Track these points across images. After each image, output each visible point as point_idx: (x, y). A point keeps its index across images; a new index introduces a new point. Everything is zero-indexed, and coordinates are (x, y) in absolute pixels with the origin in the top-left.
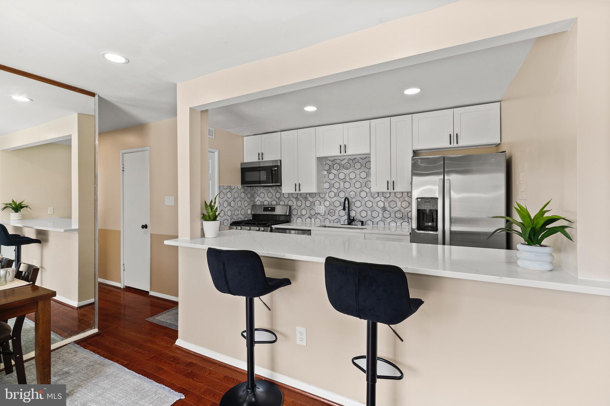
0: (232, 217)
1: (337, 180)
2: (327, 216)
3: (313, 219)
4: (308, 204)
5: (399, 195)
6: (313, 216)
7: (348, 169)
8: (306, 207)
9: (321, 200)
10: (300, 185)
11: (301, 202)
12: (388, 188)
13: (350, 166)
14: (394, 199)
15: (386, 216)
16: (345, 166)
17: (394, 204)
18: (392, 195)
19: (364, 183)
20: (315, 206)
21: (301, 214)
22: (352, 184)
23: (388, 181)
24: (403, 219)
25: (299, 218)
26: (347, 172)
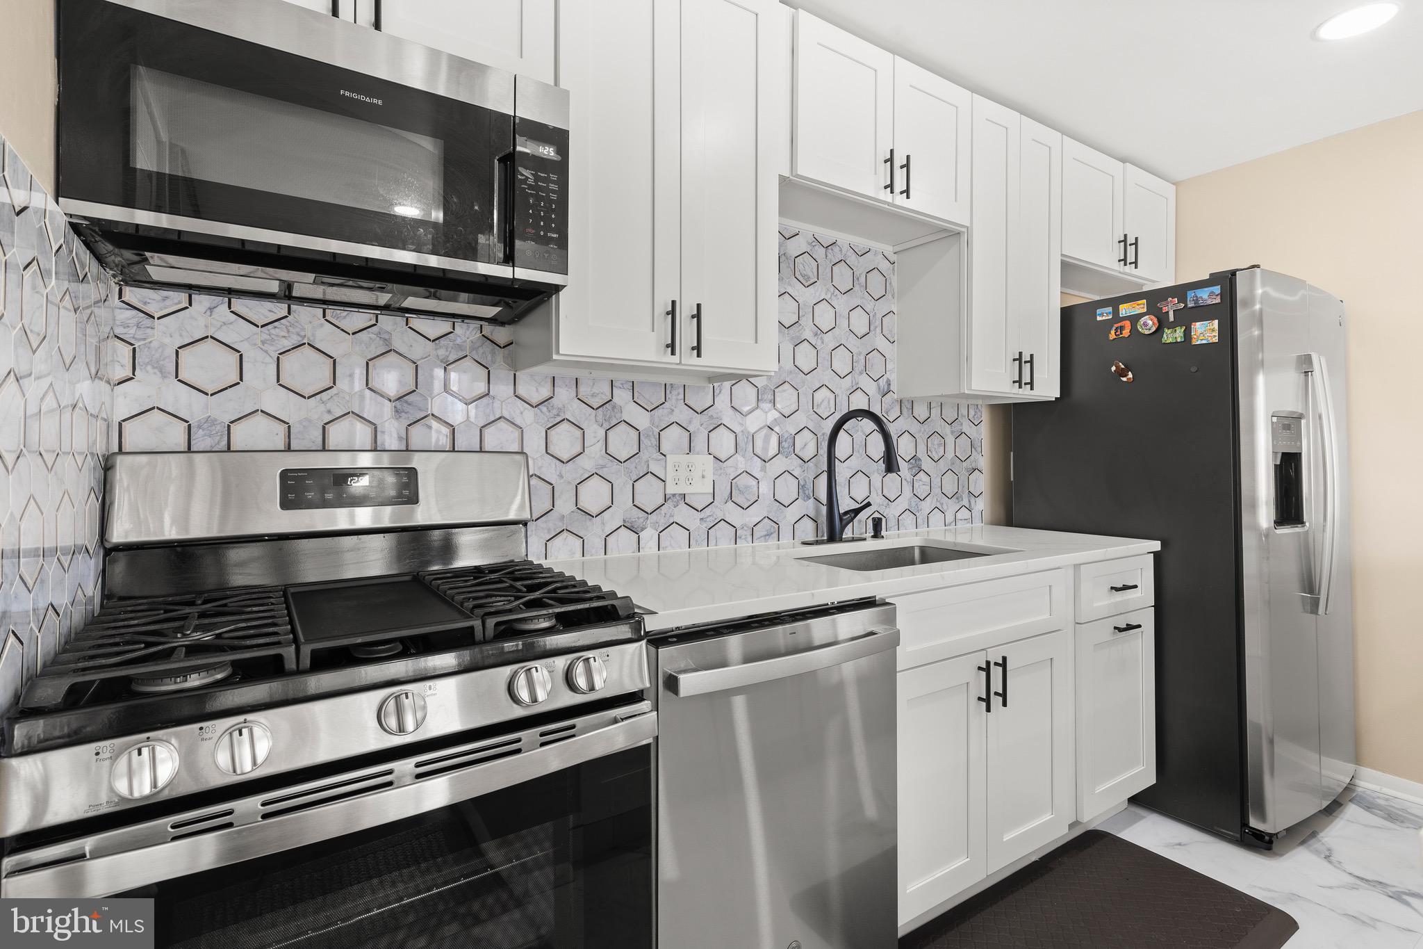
2: (717, 512)
3: (649, 536)
4: (622, 443)
5: (950, 414)
6: (648, 513)
7: (809, 283)
8: (610, 464)
9: (696, 424)
10: (698, 316)
11: (578, 433)
12: (1019, 382)
13: (816, 273)
14: (939, 425)
15: (922, 490)
16: (799, 267)
17: (939, 445)
18: (935, 412)
19: (862, 358)
20: (665, 456)
21: (578, 508)
22: (824, 354)
23: (1020, 354)
24: (959, 499)
25: (565, 534)
26: (808, 296)
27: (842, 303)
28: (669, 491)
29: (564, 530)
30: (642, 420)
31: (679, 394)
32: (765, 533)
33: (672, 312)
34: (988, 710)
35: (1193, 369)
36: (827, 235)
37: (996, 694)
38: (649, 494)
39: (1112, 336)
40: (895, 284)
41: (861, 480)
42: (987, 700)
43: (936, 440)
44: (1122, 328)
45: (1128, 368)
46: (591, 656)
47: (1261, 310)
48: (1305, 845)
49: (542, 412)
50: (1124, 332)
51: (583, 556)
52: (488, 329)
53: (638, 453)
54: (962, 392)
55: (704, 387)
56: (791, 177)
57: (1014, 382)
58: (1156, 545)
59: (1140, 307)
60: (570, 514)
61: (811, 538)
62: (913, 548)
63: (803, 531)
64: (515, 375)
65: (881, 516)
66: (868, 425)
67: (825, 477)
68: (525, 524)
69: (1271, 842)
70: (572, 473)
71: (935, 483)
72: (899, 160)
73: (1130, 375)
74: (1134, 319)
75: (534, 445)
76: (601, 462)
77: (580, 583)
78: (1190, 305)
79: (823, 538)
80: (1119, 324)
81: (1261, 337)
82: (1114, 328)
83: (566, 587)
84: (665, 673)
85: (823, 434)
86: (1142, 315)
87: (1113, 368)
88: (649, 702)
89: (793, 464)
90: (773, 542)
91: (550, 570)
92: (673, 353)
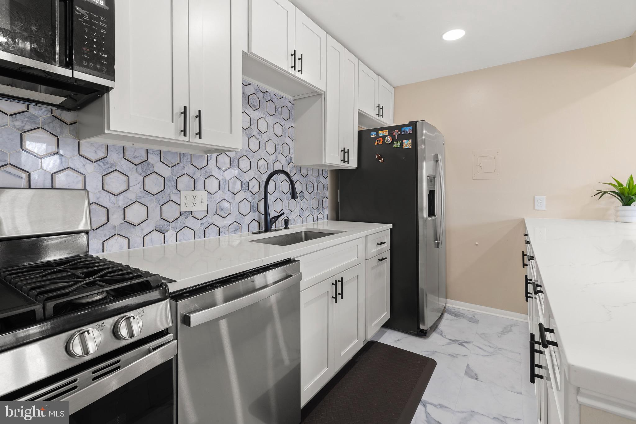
2: (210, 220)
3: (170, 235)
4: (154, 184)
5: (316, 174)
6: (170, 222)
7: (256, 109)
8: (146, 196)
9: (198, 175)
10: (199, 116)
11: (125, 178)
12: (344, 160)
13: (258, 104)
14: (311, 178)
15: (304, 207)
16: (251, 100)
17: (311, 187)
18: (310, 172)
19: (279, 146)
20: (180, 191)
21: (125, 221)
22: (263, 144)
23: (344, 148)
24: (319, 210)
25: (116, 236)
26: (255, 115)
27: (271, 120)
28: (182, 210)
29: (115, 234)
30: (166, 172)
31: (188, 159)
32: (234, 229)
33: (184, 113)
34: (336, 302)
35: (404, 158)
36: (265, 87)
37: (339, 294)
38: (170, 212)
39: (376, 143)
40: (294, 114)
41: (279, 203)
42: (336, 298)
43: (310, 184)
44: (379, 141)
45: (382, 157)
46: (131, 315)
47: (425, 139)
48: (435, 331)
49: (99, 165)
50: (380, 142)
51: (129, 248)
52: (56, 112)
53: (164, 190)
54: (322, 163)
55: (202, 156)
56: (248, 53)
57: (342, 160)
58: (391, 226)
59: (385, 133)
60: (120, 225)
61: (257, 230)
62: (301, 232)
63: (253, 227)
64: (79, 142)
65: (288, 219)
66: (282, 177)
67: (263, 201)
68: (87, 232)
69: (426, 333)
70: (122, 201)
71: (310, 203)
72: (298, 56)
73: (382, 160)
74: (384, 137)
75: (94, 184)
76: (140, 195)
77: (125, 268)
78: (403, 133)
79: (262, 230)
80: (379, 139)
81: (425, 148)
82: (377, 140)
83: (115, 271)
84: (181, 315)
85: (262, 181)
86: (386, 136)
87: (377, 156)
88: (172, 334)
89: (248, 195)
90: (238, 234)
91: (104, 260)
92: (185, 135)
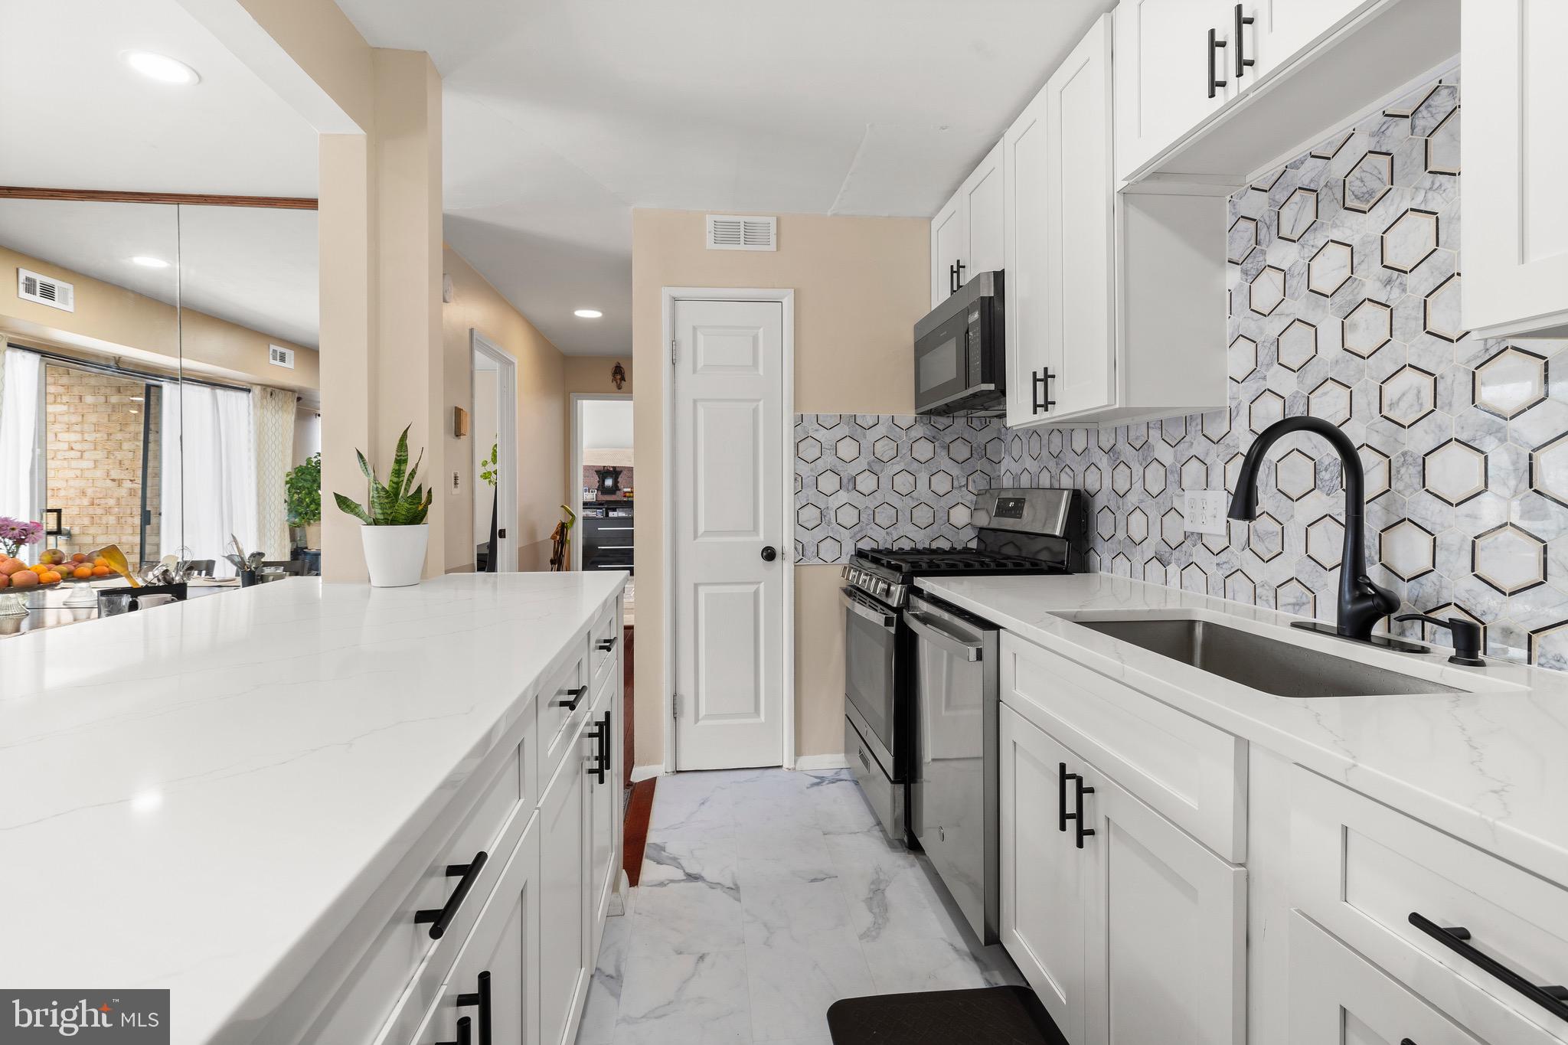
0: (861, 531)
1: (1297, 306)
2: (1234, 559)
3: (1173, 569)
4: (1155, 480)
6: (1172, 549)
8: (1147, 499)
9: (1213, 456)
11: (1129, 472)
20: (1185, 491)
21: (1128, 536)
25: (1121, 556)
28: (1188, 529)
29: (1120, 552)
30: (1168, 456)
31: (1197, 425)
32: (1294, 601)
38: (1173, 530)
53: (1165, 489)
55: (1221, 412)
60: (1124, 540)
70: (1125, 505)
75: (1107, 483)
